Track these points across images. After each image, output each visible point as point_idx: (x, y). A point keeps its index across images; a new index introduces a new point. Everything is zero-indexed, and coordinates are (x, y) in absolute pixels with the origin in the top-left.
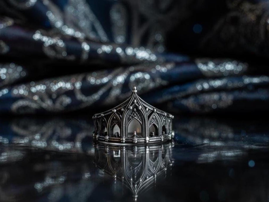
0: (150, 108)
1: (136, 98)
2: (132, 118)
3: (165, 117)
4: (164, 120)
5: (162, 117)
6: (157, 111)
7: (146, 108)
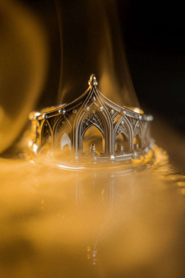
0: (117, 109)
1: (96, 94)
2: (89, 125)
3: (139, 121)
4: (138, 126)
5: (135, 121)
6: (127, 113)
7: (110, 109)
